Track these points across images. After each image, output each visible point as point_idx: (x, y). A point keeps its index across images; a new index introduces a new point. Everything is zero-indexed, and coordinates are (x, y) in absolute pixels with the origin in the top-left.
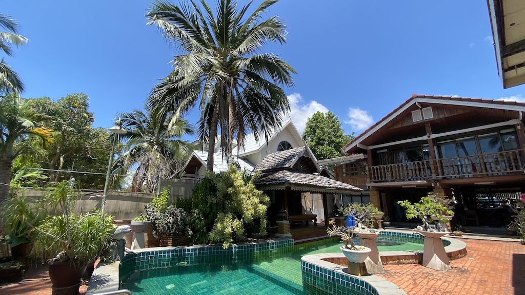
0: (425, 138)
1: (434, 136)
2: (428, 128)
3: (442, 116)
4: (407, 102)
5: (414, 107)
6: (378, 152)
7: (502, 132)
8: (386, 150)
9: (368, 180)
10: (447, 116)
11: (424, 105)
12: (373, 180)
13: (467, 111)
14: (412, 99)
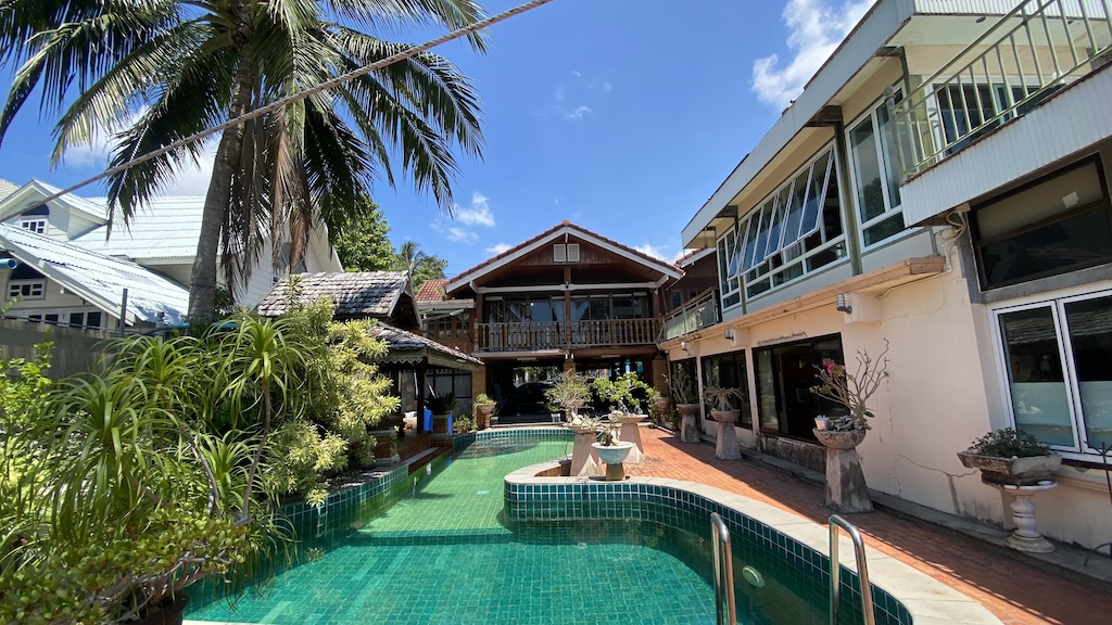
0: (562, 287)
1: (573, 287)
2: (568, 276)
3: (589, 261)
4: (556, 229)
5: (560, 240)
6: (488, 299)
7: (636, 294)
8: (500, 298)
9: (476, 346)
10: (594, 262)
11: (573, 239)
12: (484, 347)
13: (615, 262)
14: (563, 226)
